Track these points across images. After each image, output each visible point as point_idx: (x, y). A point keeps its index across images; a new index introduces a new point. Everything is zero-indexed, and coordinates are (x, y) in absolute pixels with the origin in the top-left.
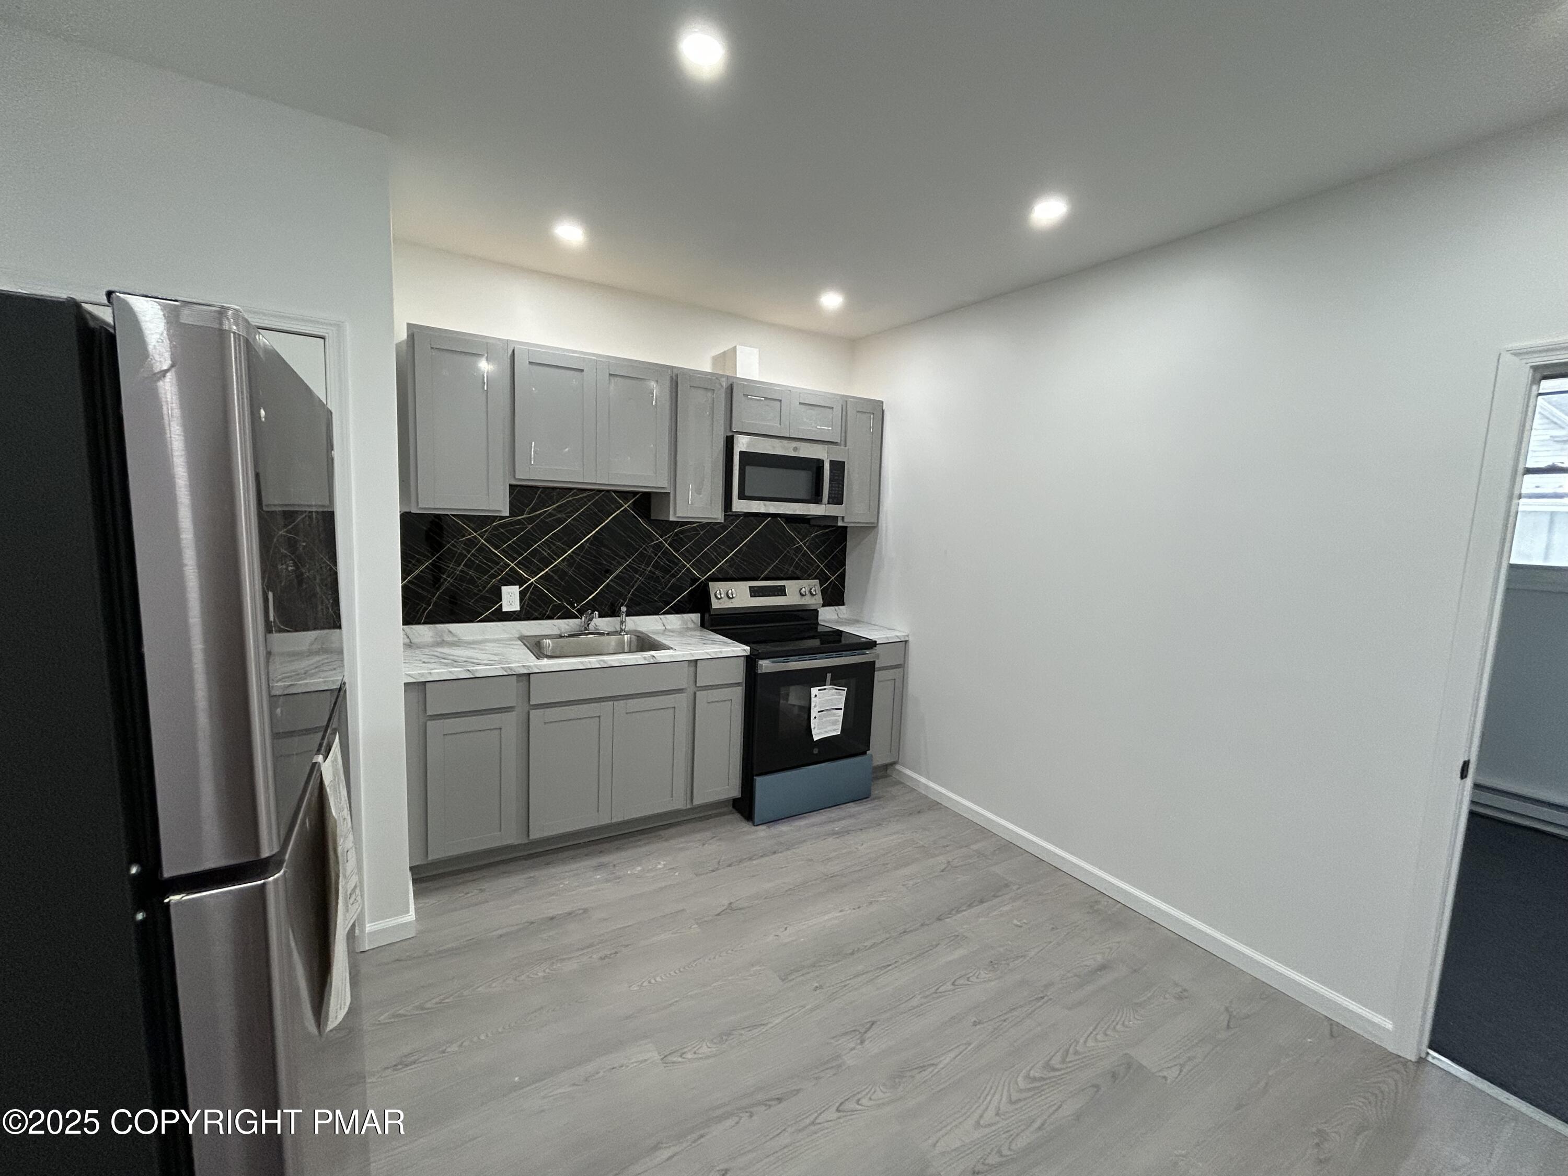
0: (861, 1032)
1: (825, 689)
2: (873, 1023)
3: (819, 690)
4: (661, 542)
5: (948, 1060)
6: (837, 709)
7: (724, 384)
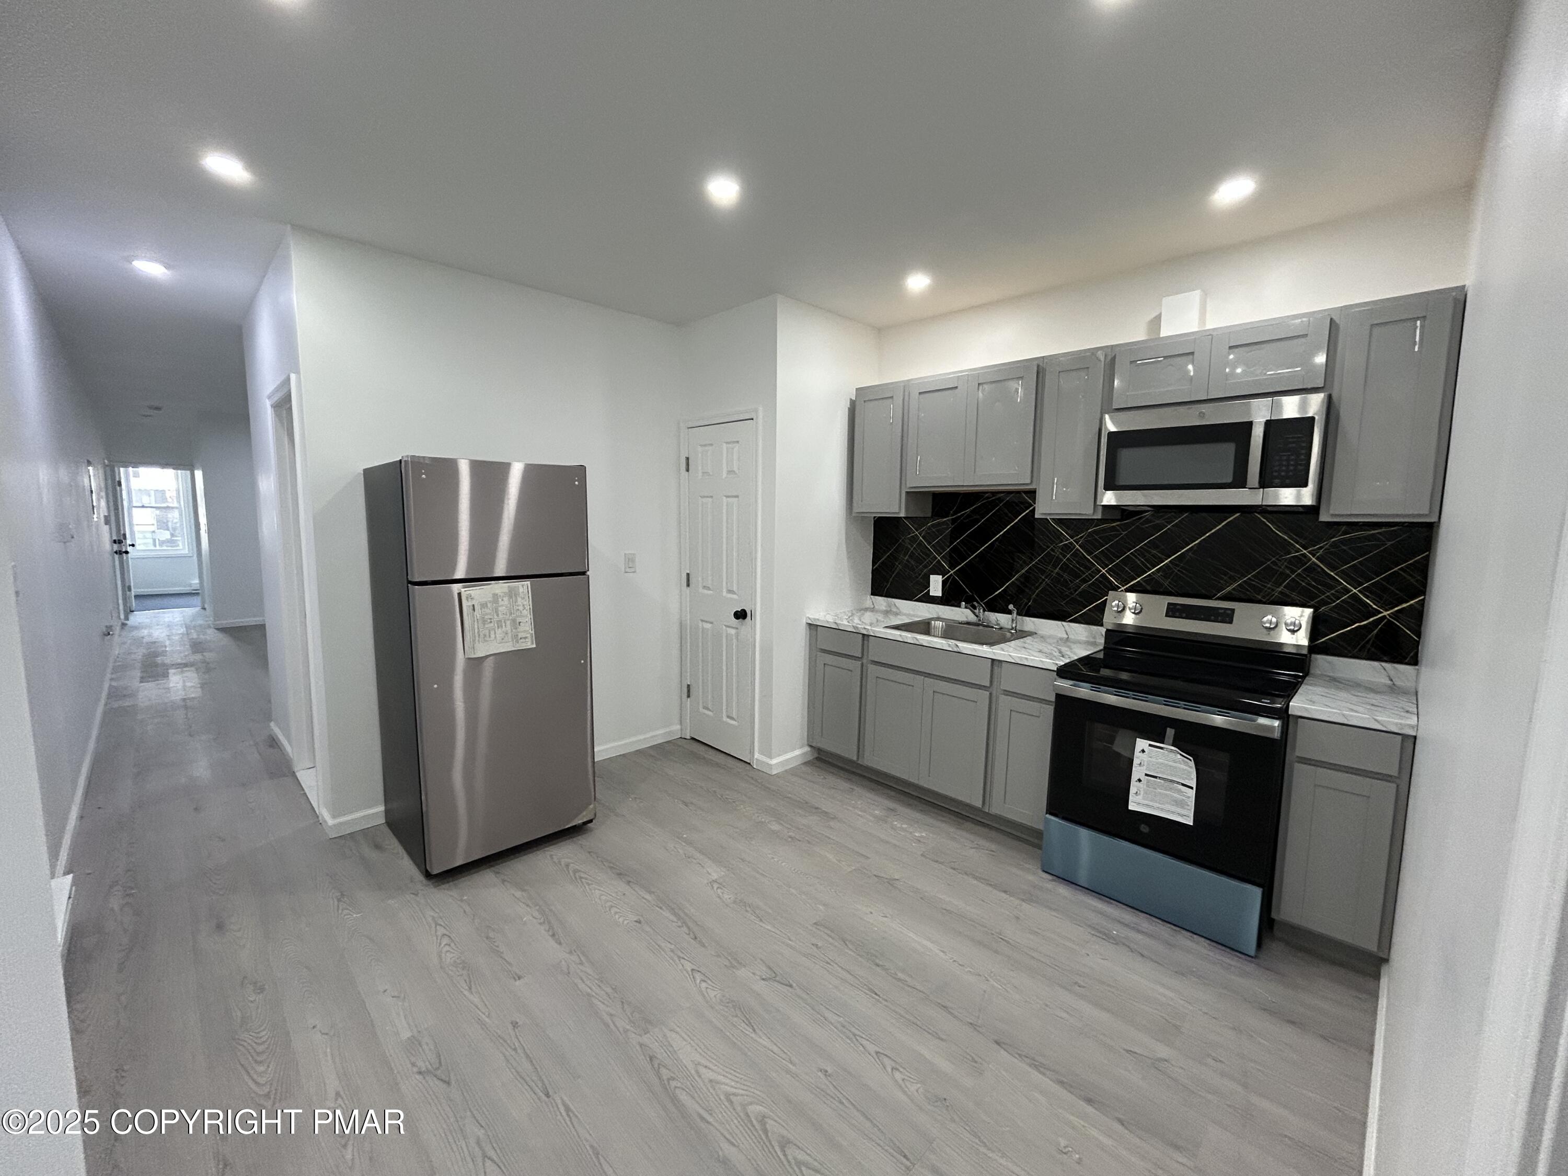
0: (773, 977)
1: (1161, 748)
2: (791, 986)
3: (1150, 745)
4: (1071, 543)
5: (764, 1043)
6: (1183, 785)
7: (1102, 358)
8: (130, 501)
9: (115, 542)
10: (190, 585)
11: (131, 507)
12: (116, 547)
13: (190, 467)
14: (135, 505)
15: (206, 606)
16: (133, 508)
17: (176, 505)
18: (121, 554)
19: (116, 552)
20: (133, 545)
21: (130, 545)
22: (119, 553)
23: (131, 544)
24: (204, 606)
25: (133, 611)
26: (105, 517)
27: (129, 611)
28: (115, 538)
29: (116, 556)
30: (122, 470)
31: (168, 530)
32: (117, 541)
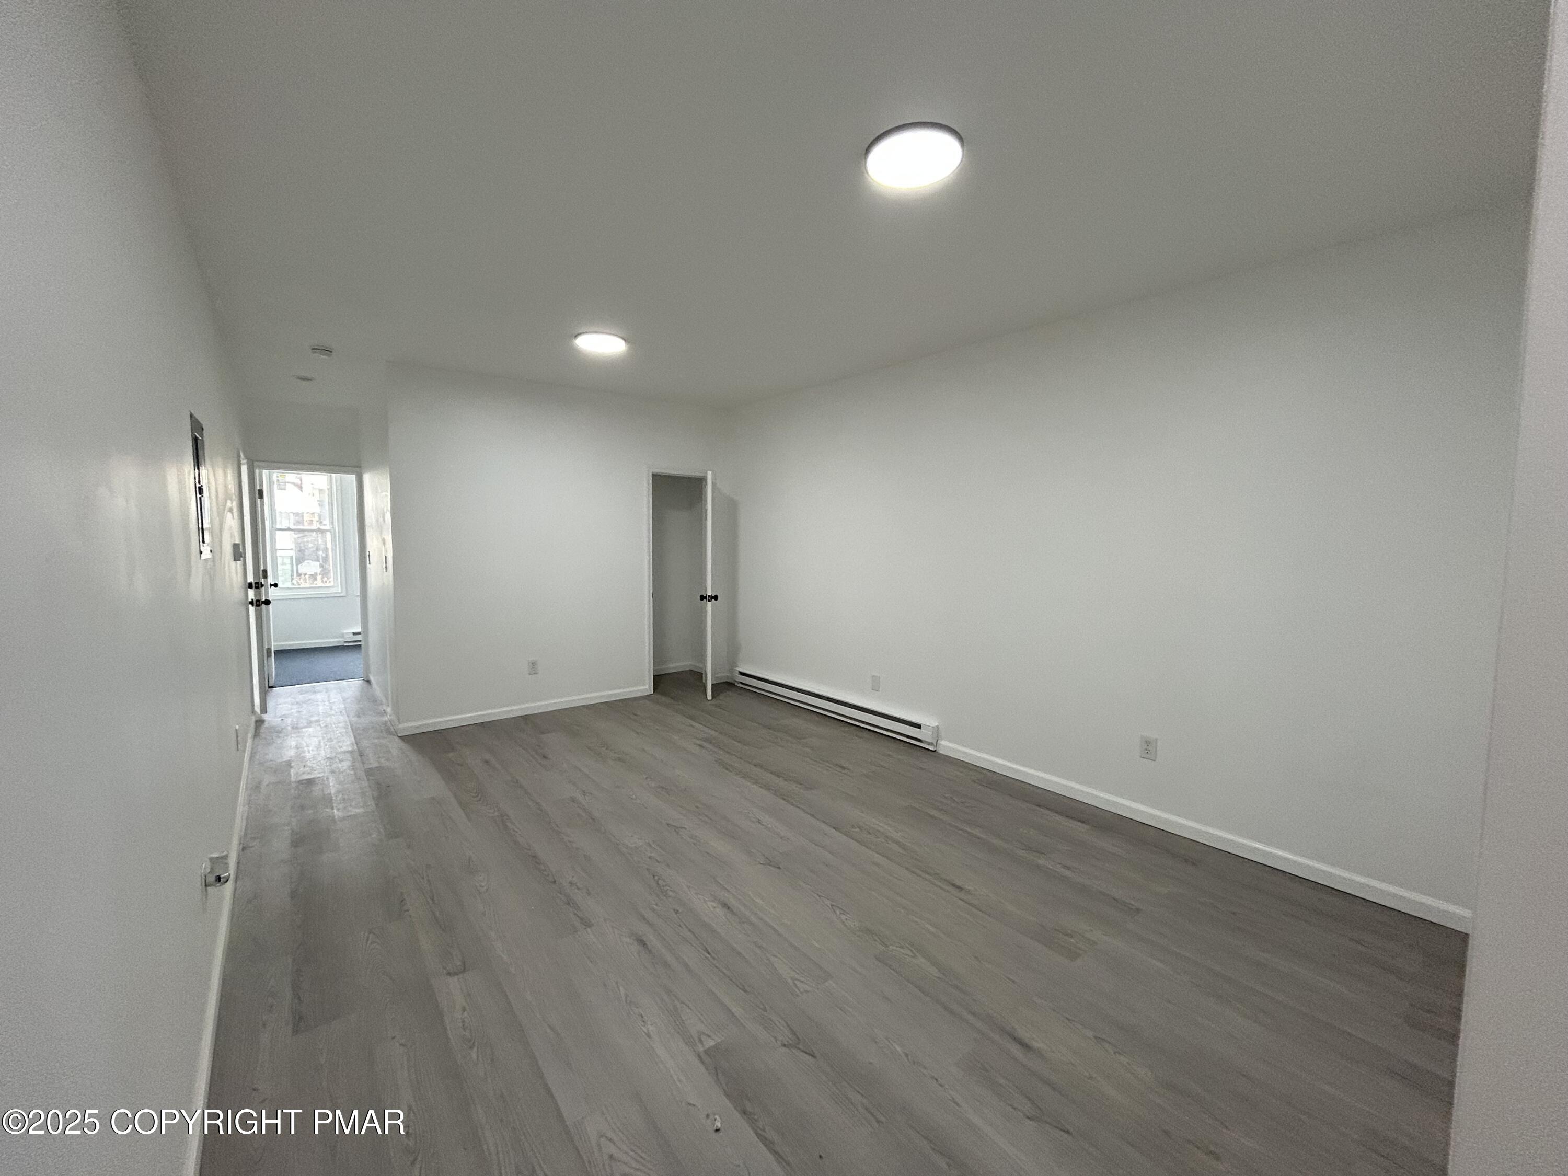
8: (273, 522)
9: (250, 586)
10: (343, 635)
11: (274, 530)
12: (251, 594)
13: (357, 469)
14: (278, 526)
15: (372, 678)
16: (278, 532)
17: (328, 527)
18: (258, 606)
19: (252, 603)
20: (276, 585)
21: (271, 585)
22: (258, 603)
23: (273, 583)
24: (368, 676)
25: (272, 687)
26: (236, 546)
27: (267, 686)
28: (251, 579)
29: (252, 609)
30: (265, 472)
31: (318, 561)
32: (254, 585)
